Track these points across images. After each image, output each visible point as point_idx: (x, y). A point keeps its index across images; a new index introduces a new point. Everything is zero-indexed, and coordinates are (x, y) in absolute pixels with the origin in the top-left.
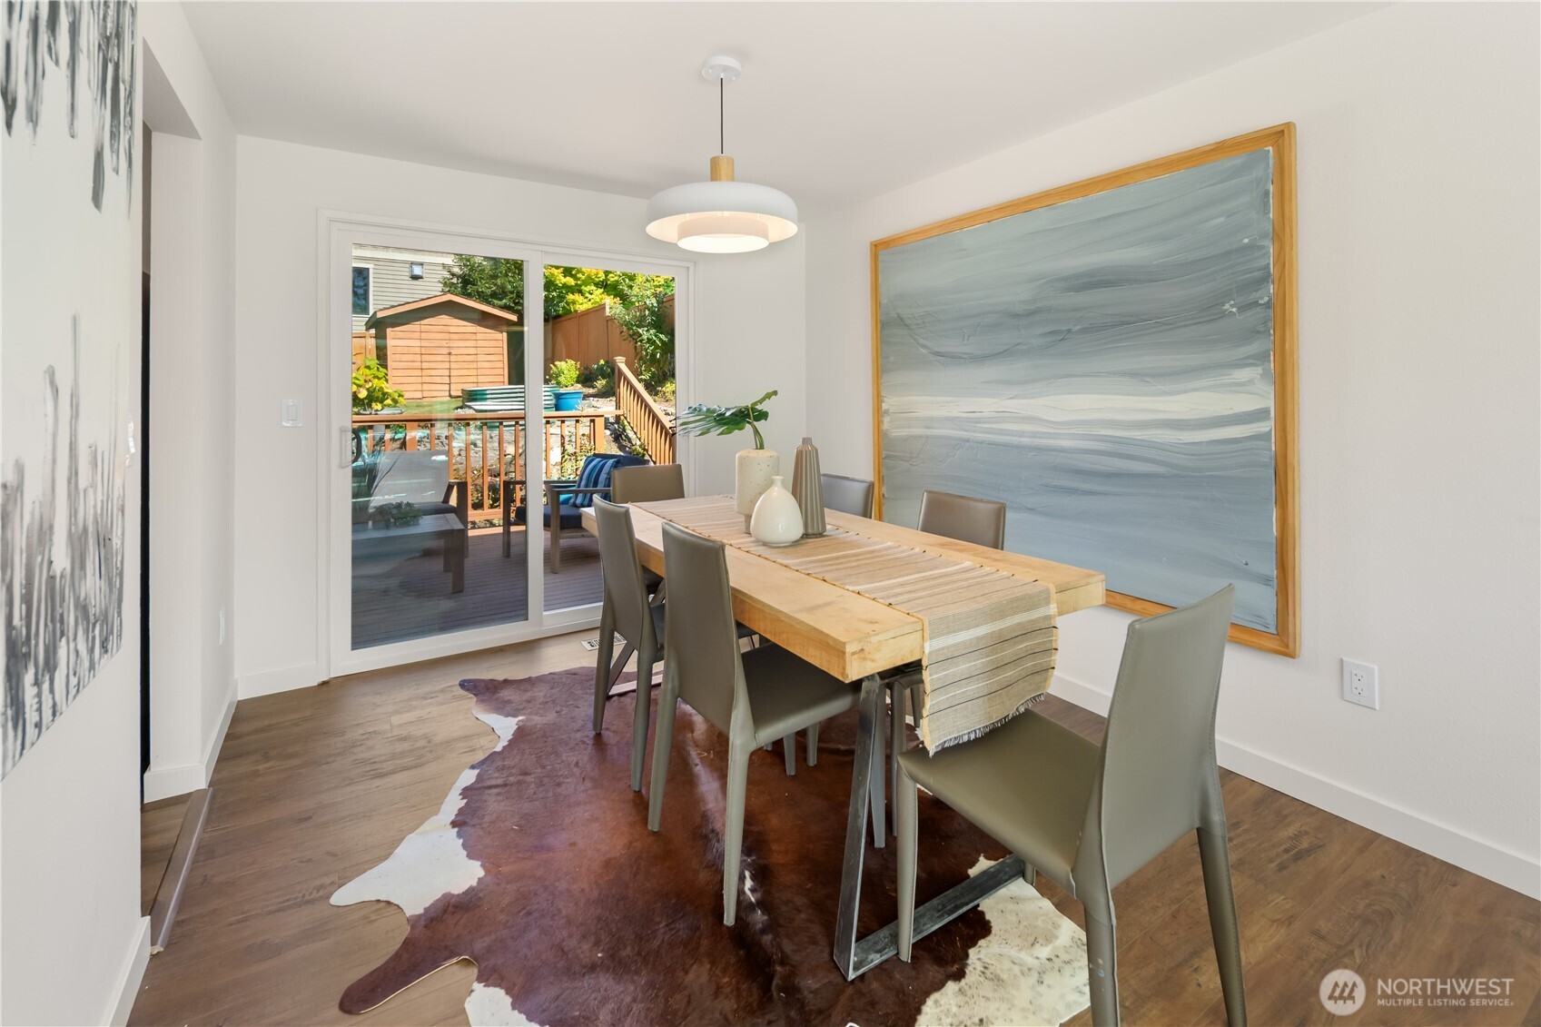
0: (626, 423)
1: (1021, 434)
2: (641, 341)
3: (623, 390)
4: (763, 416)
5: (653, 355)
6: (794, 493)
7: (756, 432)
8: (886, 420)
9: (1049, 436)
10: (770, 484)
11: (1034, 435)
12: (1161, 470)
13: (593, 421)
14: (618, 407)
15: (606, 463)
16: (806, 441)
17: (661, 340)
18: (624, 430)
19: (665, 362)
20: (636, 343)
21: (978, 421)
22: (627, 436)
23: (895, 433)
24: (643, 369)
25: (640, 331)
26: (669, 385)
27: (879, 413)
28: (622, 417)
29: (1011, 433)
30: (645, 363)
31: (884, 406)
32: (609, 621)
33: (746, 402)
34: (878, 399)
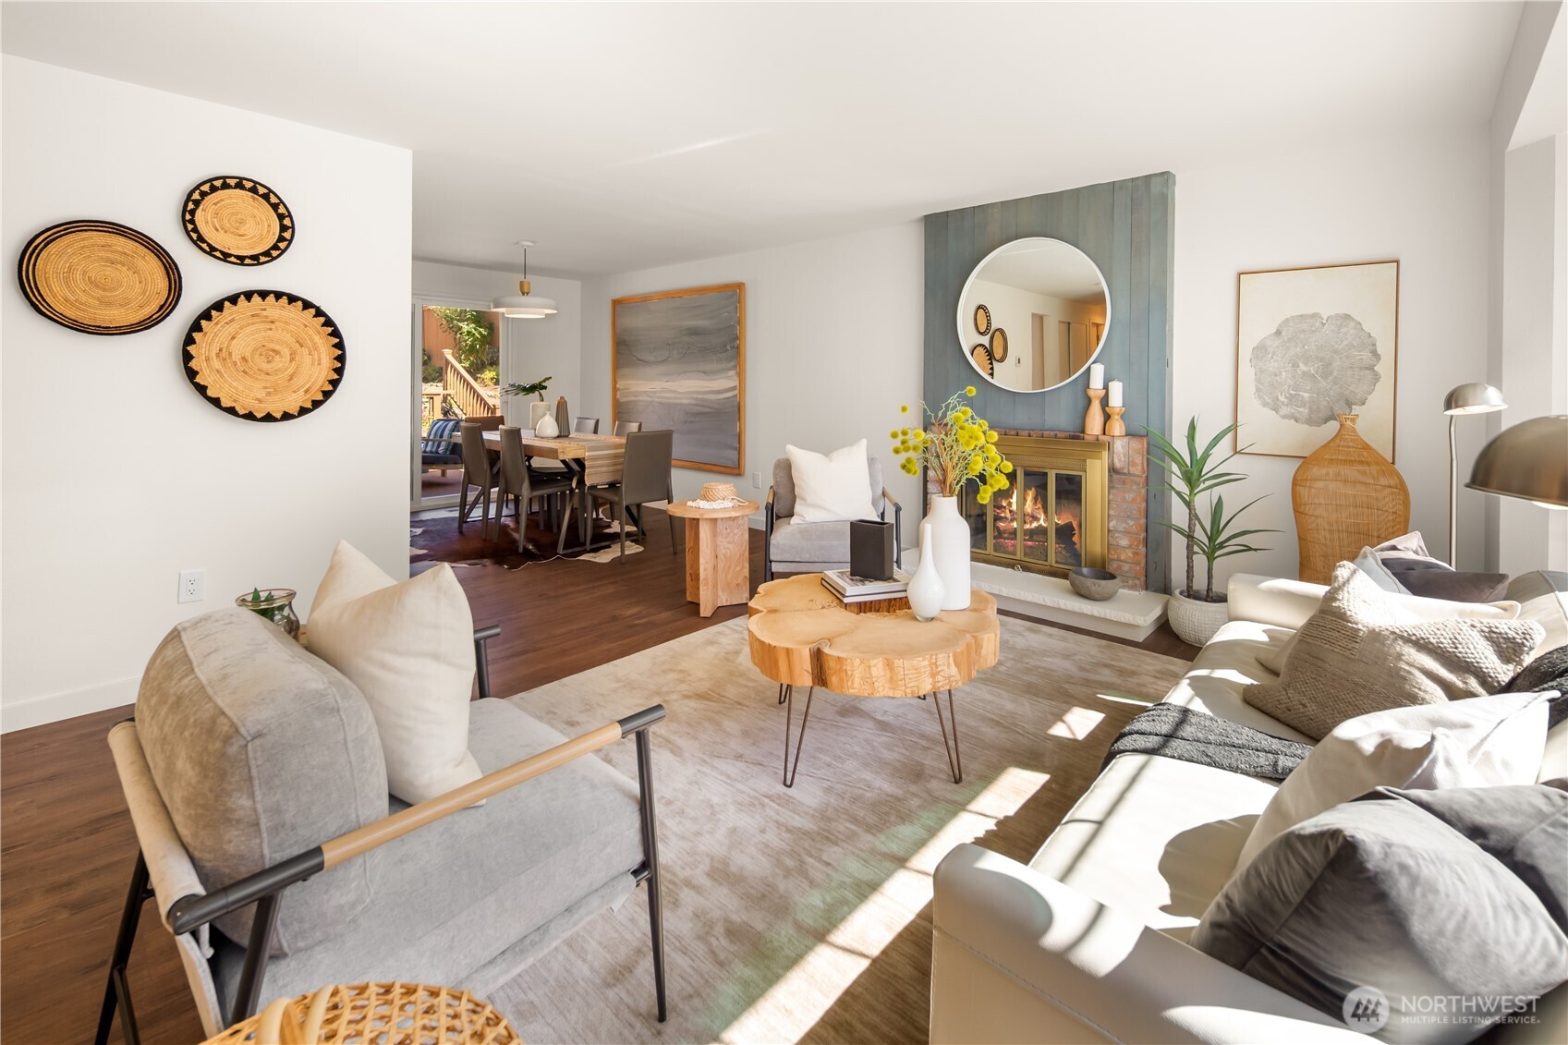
0: (452, 402)
1: (670, 398)
2: (461, 334)
3: (450, 376)
4: (545, 388)
5: (472, 346)
6: (556, 420)
7: (540, 394)
8: (618, 393)
9: (679, 398)
10: (545, 415)
11: (675, 398)
12: (708, 410)
13: (432, 398)
14: (445, 388)
15: (446, 426)
16: (562, 398)
17: (480, 333)
18: (451, 408)
19: (483, 352)
20: (456, 334)
21: (655, 392)
22: (453, 413)
23: (622, 400)
24: (463, 357)
25: (461, 324)
26: (487, 372)
27: (615, 390)
28: (449, 398)
29: (666, 398)
30: (464, 352)
31: (618, 386)
32: (466, 480)
33: (536, 381)
34: (615, 382)
